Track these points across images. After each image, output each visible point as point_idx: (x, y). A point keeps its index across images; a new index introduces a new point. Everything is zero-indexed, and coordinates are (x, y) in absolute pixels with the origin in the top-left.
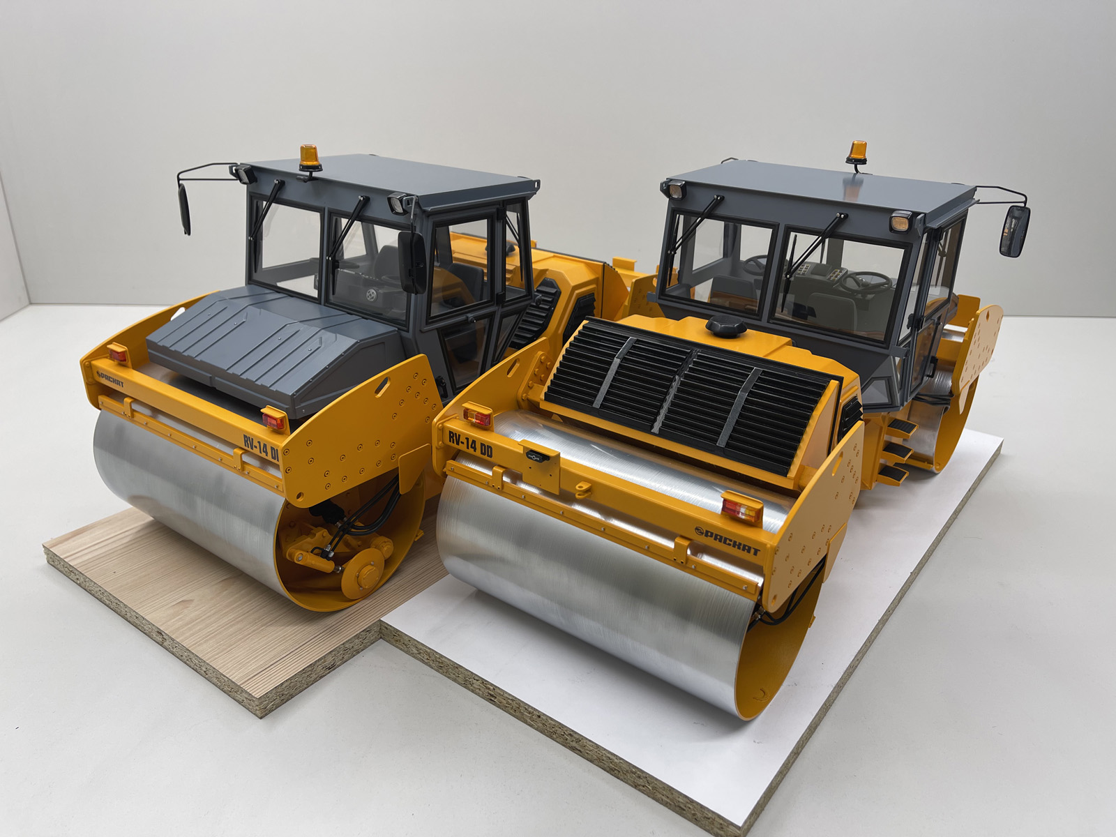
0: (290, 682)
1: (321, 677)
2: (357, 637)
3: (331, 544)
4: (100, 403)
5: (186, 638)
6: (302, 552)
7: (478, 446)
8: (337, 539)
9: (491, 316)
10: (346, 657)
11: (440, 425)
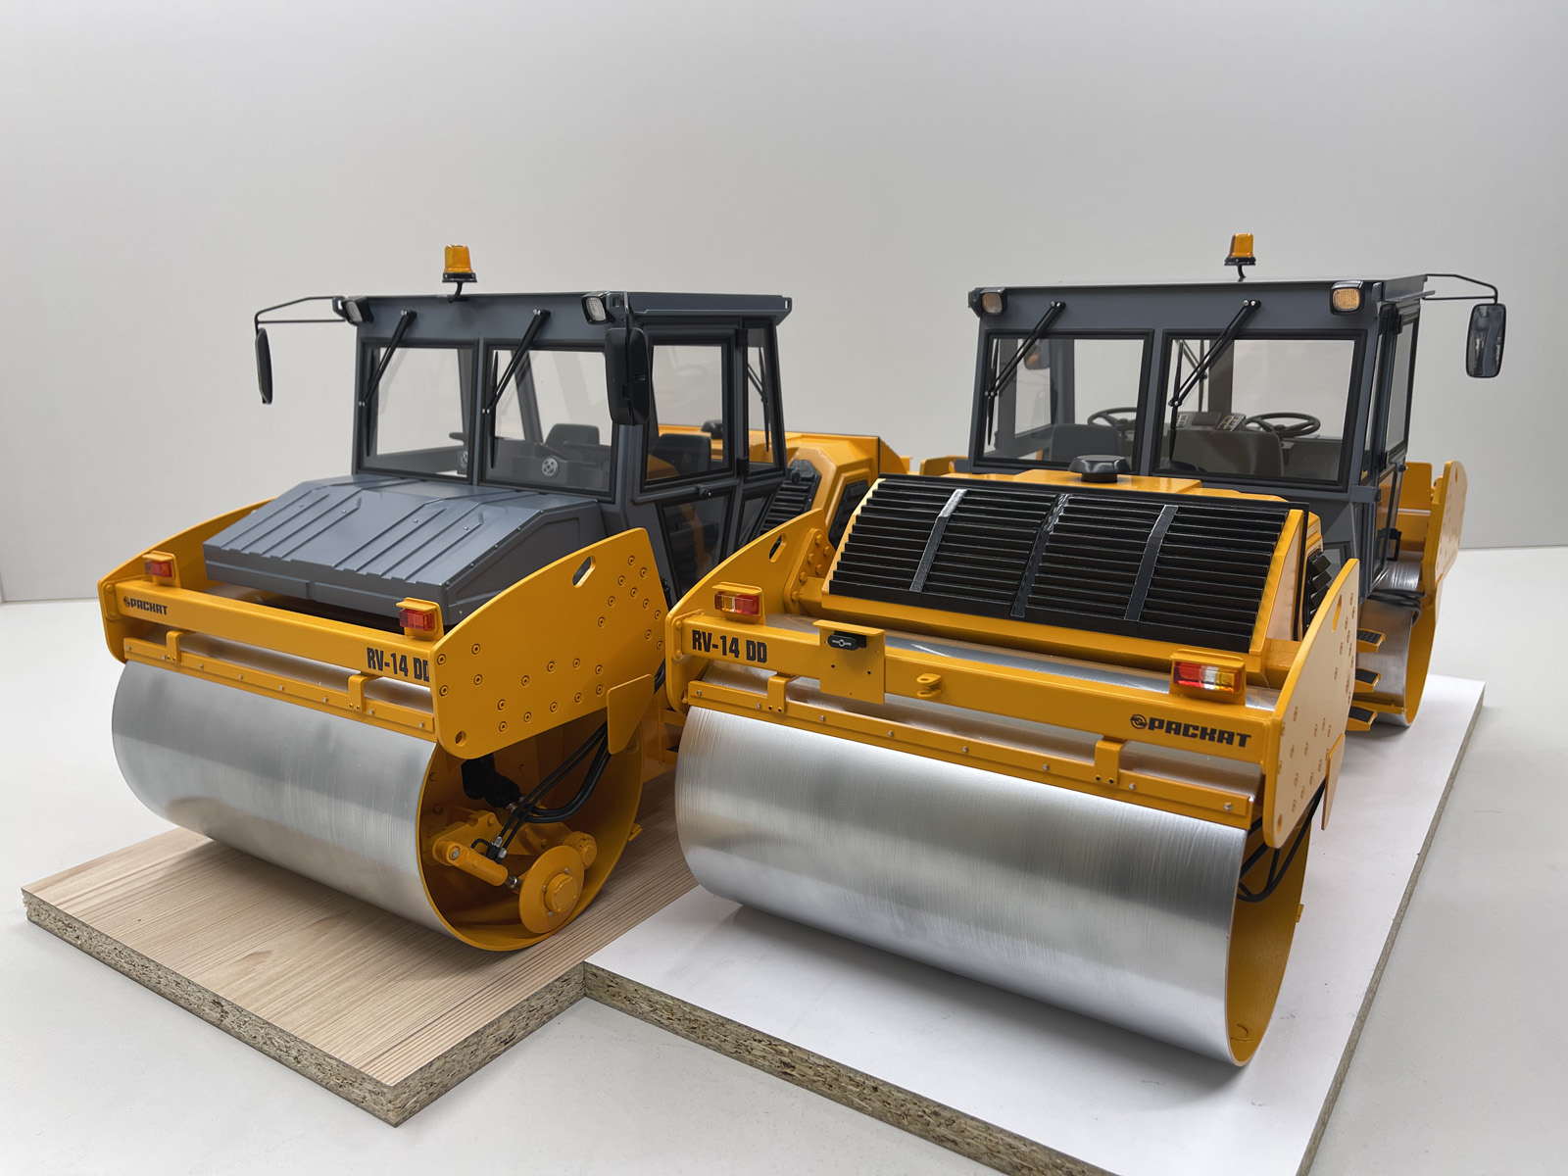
0: (443, 1061)
1: (493, 1057)
2: (549, 988)
3: (502, 835)
4: (126, 648)
5: (263, 1006)
6: (458, 845)
7: (742, 647)
8: (509, 832)
9: (729, 492)
10: (532, 1023)
11: (679, 622)
